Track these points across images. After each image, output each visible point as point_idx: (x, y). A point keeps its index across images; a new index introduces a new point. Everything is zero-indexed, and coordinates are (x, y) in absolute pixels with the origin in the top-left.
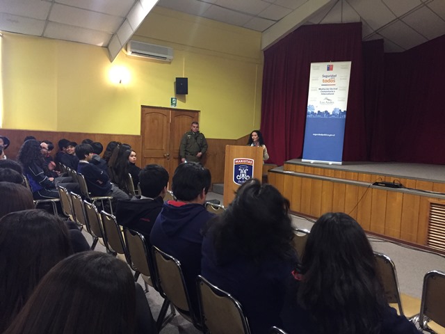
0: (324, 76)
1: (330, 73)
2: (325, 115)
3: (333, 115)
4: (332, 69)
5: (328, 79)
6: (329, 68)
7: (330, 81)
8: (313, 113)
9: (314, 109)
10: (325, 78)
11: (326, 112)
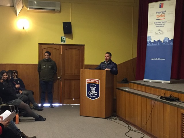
0: (157, 13)
1: (161, 10)
2: (158, 43)
3: (164, 42)
4: (163, 7)
5: (160, 14)
6: (161, 6)
7: (161, 16)
8: (150, 42)
9: (151, 39)
10: (158, 14)
11: (159, 40)
